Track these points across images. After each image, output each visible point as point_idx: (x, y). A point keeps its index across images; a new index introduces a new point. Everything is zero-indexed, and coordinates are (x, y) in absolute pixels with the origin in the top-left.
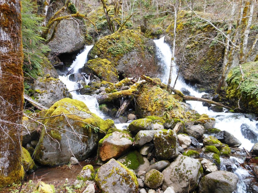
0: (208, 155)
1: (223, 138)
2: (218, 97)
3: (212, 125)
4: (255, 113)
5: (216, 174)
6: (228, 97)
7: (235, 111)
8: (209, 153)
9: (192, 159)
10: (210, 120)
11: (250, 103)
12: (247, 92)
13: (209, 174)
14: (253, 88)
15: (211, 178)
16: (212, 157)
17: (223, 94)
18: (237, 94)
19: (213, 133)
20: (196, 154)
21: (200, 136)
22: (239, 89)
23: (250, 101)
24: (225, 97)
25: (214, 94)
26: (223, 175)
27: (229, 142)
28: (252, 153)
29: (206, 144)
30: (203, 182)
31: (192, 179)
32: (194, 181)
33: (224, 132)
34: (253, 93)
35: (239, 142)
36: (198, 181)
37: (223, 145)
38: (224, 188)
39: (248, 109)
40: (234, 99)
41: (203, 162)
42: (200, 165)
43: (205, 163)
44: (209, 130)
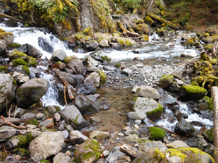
0: (17, 69)
1: (26, 51)
2: (9, 10)
3: (11, 40)
4: (47, 27)
5: (30, 83)
6: (20, 10)
7: (30, 26)
8: (17, 66)
9: (3, 75)
10: (8, 35)
11: (42, 17)
12: (38, 6)
13: (24, 84)
14: (43, 2)
15: (26, 87)
16: (22, 69)
17: (14, 7)
18: (29, 8)
19: (14, 48)
20: (4, 69)
21: (2, 51)
22: (30, 2)
23: (42, 15)
24: (17, 11)
25: (4, 6)
26: (36, 82)
27: (32, 54)
28: (52, 60)
29: (12, 58)
30: (19, 93)
31: (8, 93)
32: (10, 94)
33: (26, 45)
34: (43, 7)
35: (40, 53)
36: (14, 93)
37: (29, 57)
38: (39, 91)
39: (40, 23)
40: (27, 13)
41: (14, 75)
42: (13, 78)
43: (17, 76)
44: (9, 45)
